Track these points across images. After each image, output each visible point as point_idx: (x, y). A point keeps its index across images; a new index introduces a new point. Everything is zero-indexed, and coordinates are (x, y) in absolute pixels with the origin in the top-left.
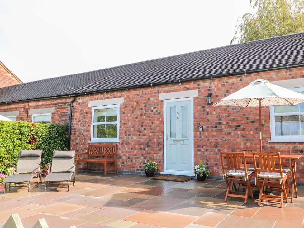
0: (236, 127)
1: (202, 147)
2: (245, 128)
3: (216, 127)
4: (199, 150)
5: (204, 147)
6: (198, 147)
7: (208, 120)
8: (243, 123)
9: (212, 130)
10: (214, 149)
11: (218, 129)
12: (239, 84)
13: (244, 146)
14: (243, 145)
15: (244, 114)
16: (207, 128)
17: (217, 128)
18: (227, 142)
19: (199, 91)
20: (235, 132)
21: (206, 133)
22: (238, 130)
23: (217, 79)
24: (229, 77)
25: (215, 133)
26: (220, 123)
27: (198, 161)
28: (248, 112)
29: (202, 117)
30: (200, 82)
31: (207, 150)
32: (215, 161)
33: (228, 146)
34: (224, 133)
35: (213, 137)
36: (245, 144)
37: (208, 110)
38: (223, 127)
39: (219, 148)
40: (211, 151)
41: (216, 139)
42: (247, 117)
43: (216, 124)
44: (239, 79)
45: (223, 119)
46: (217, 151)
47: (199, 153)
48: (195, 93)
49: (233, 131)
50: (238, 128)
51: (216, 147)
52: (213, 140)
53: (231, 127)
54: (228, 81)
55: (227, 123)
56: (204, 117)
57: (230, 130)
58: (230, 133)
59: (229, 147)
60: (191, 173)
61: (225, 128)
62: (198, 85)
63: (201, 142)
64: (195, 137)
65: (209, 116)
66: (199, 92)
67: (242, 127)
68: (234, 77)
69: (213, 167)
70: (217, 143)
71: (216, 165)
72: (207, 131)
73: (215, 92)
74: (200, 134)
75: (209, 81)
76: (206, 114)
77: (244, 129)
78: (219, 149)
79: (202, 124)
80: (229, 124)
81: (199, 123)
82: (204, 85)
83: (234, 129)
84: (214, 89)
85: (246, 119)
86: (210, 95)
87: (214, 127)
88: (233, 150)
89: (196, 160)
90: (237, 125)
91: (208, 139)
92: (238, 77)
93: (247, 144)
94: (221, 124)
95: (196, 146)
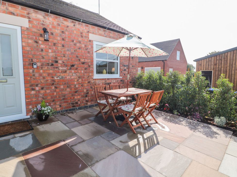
0: (71, 66)
1: (37, 85)
2: (78, 67)
3: (52, 65)
4: (33, 89)
5: (39, 85)
6: (32, 85)
7: (43, 58)
8: (76, 63)
9: (48, 68)
10: (51, 86)
11: (54, 68)
12: (73, 29)
13: (77, 82)
14: (76, 82)
15: (77, 56)
16: (42, 65)
17: (54, 66)
18: (63, 80)
19: (29, 21)
20: (70, 70)
21: (41, 71)
22: (72, 69)
23: (52, 16)
24: (65, 18)
25: (51, 71)
26: (57, 62)
27: (33, 101)
28: (80, 55)
29: (34, 53)
30: (32, 10)
31: (42, 88)
32: (52, 98)
33: (64, 83)
34: (60, 71)
35: (49, 74)
36: (78, 80)
37: (42, 46)
38: (59, 65)
39: (56, 85)
40: (48, 89)
41: (53, 77)
42: (79, 59)
43: (52, 62)
44: (73, 24)
45: (59, 58)
46: (53, 88)
47: (33, 92)
48: (25, 23)
49: (69, 70)
50: (73, 67)
51: (53, 84)
52: (49, 79)
53: (67, 66)
54: (63, 22)
55: (63, 62)
56: (38, 53)
57: (65, 68)
58: (65, 72)
59: (65, 84)
60: (23, 115)
61: (61, 66)
62: (28, 14)
63: (35, 80)
64: (25, 75)
65: (43, 53)
66: (29, 22)
67: (75, 66)
68: (69, 20)
69: (50, 103)
70: (54, 81)
71: (54, 101)
72: (42, 68)
73: (50, 29)
74: (33, 72)
75: (43, 13)
76: (40, 50)
77: (77, 69)
78: (55, 86)
79: (35, 60)
80: (65, 63)
81: (32, 60)
82: (36, 16)
83: (69, 68)
84: (48, 26)
85: (78, 60)
86: (45, 30)
87: (50, 65)
88: (69, 86)
89: (30, 100)
90: (72, 65)
91: (44, 77)
92: (73, 22)
93: (79, 81)
94: (57, 63)
95: (28, 85)
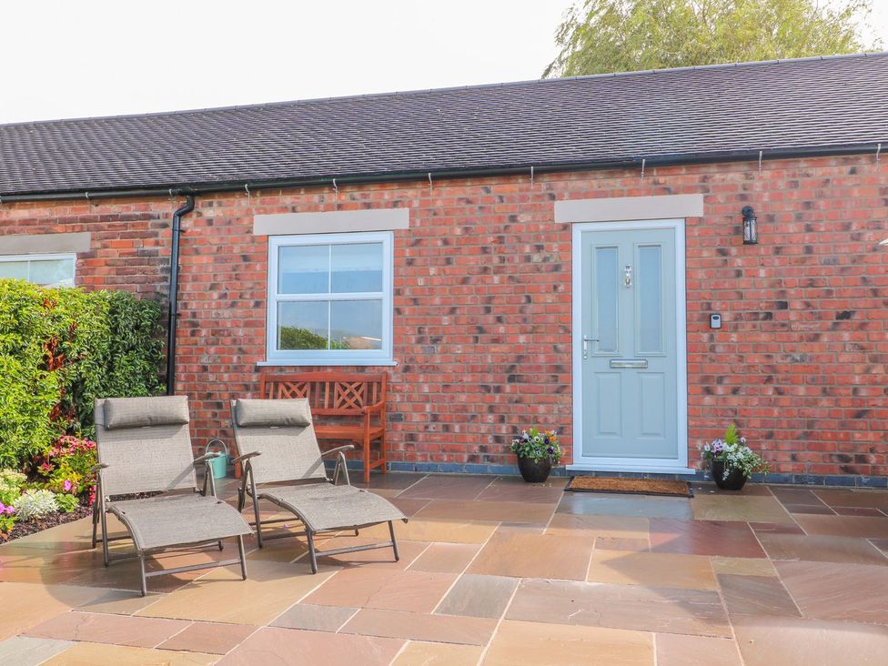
0: (837, 319)
1: (720, 380)
2: (867, 321)
3: (769, 316)
4: (709, 391)
5: (726, 381)
6: (706, 379)
7: (741, 296)
8: (861, 306)
9: (754, 326)
10: (762, 386)
11: (774, 325)
12: (849, 184)
13: (864, 378)
14: (859, 374)
15: (864, 279)
16: (736, 319)
17: (773, 321)
18: (804, 366)
19: (706, 198)
20: (833, 332)
21: (734, 337)
22: (844, 326)
23: (773, 165)
24: (815, 158)
25: (764, 337)
26: (784, 306)
27: (706, 426)
28: (879, 273)
29: (717, 284)
30: (712, 170)
31: (735, 391)
32: (764, 424)
33: (809, 376)
34: (796, 336)
35: (757, 348)
36: (868, 370)
37: (739, 262)
38: (793, 316)
39: (778, 383)
40: (752, 393)
41: (769, 357)
42: (874, 287)
43: (766, 307)
44: (847, 169)
45: (792, 292)
46: (770, 393)
47: (708, 400)
48: (694, 205)
49: (829, 330)
50: (845, 321)
51: (769, 380)
52: (757, 360)
53: (820, 318)
54: (810, 172)
55: (808, 305)
56: (727, 285)
57: (816, 326)
58: (816, 337)
59: (813, 380)
60: (678, 465)
61: (800, 320)
62: (705, 179)
63: (714, 364)
64: (690, 349)
65: (742, 283)
66: (705, 202)
67: (856, 318)
68: (832, 161)
69: (759, 443)
70: (773, 369)
71: (769, 436)
72: (736, 328)
73: (765, 206)
74: (711, 338)
75: (744, 167)
76: (733, 274)
77: (862, 326)
78: (777, 386)
79: (717, 305)
80: (814, 309)
81: (709, 304)
82: (723, 180)
83: (830, 323)
84: (760, 196)
85: (870, 294)
86: (748, 215)
87: (761, 316)
88: (828, 390)
89: (698, 423)
90: (841, 311)
91: (741, 357)
92: (846, 161)
93: (874, 372)
94: (786, 308)
95: (697, 378)
